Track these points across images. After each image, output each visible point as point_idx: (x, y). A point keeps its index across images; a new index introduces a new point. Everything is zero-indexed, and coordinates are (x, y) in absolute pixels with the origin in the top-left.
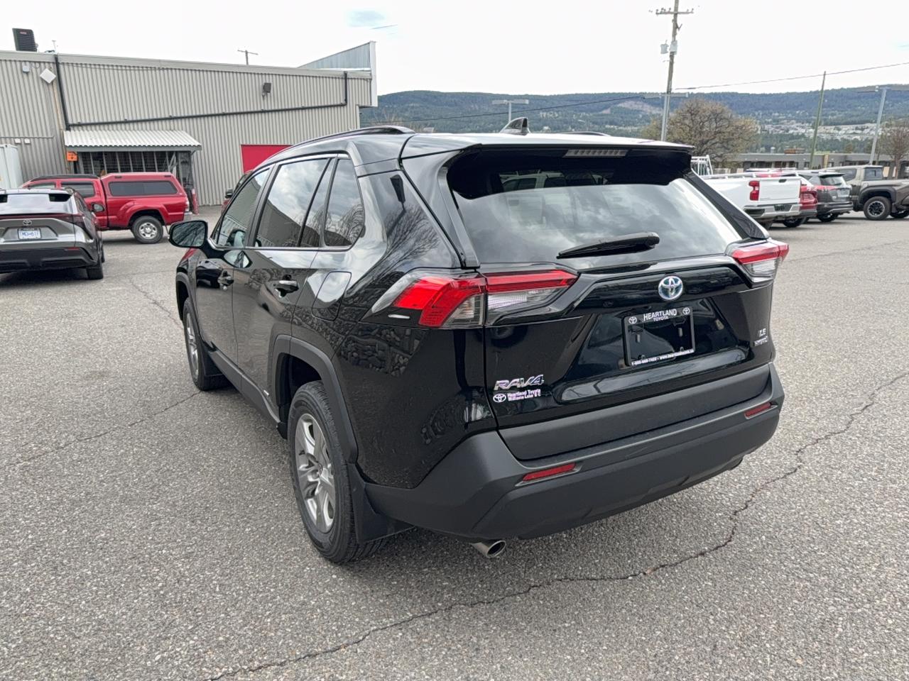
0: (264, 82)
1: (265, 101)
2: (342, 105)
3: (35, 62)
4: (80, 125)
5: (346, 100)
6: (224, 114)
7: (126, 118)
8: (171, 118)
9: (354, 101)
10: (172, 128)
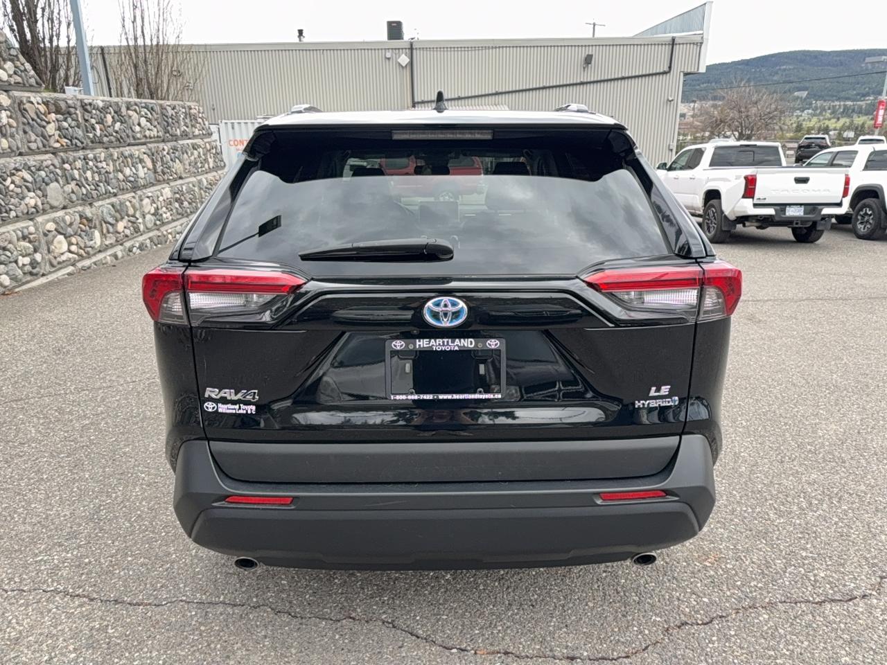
0: (587, 53)
1: (586, 72)
2: (665, 73)
3: (395, 49)
4: (423, 102)
5: (670, 67)
6: (544, 88)
7: (460, 95)
8: (497, 94)
9: (679, 67)
10: (497, 103)
